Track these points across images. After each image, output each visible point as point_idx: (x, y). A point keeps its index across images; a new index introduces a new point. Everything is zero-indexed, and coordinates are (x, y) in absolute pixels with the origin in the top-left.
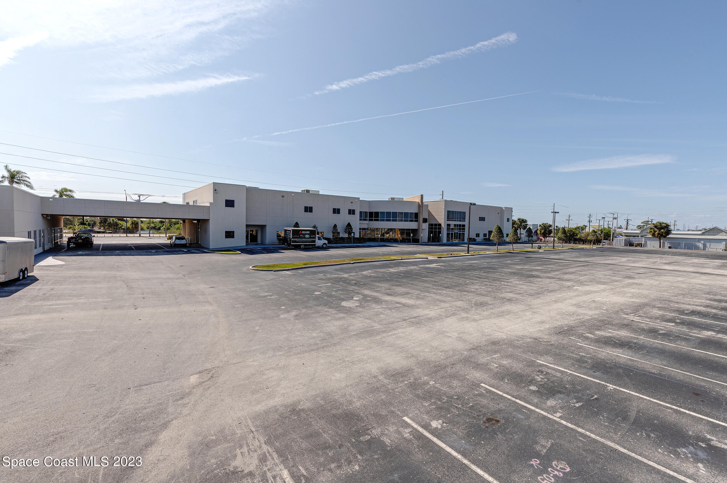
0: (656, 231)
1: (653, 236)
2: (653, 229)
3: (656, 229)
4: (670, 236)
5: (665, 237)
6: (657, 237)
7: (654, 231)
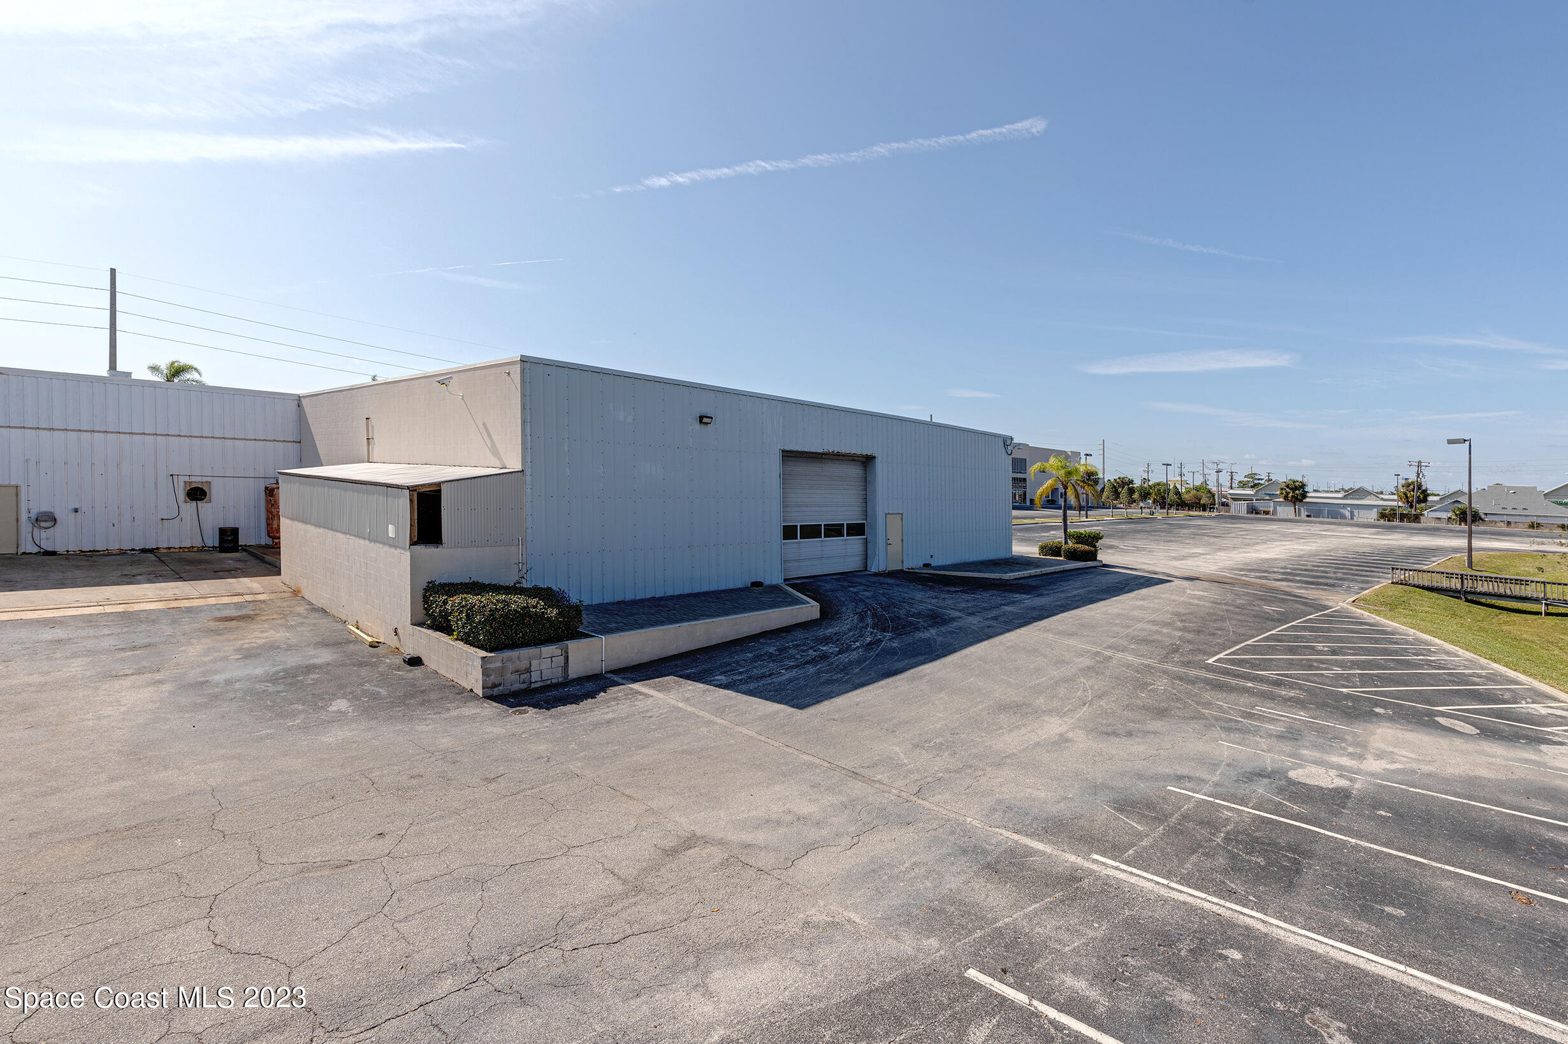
0: (1289, 493)
1: (1285, 499)
2: (1285, 489)
3: (1288, 490)
4: (1307, 500)
5: (1301, 501)
6: (1291, 501)
7: (1286, 492)
